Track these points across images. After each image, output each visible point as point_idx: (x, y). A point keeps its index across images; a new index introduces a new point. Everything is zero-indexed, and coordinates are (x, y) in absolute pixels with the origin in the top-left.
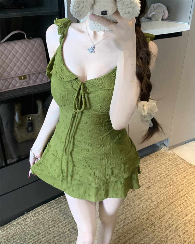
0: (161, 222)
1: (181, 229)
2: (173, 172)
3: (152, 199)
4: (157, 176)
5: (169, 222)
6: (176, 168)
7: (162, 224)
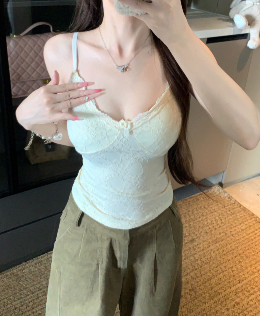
7: (205, 290)
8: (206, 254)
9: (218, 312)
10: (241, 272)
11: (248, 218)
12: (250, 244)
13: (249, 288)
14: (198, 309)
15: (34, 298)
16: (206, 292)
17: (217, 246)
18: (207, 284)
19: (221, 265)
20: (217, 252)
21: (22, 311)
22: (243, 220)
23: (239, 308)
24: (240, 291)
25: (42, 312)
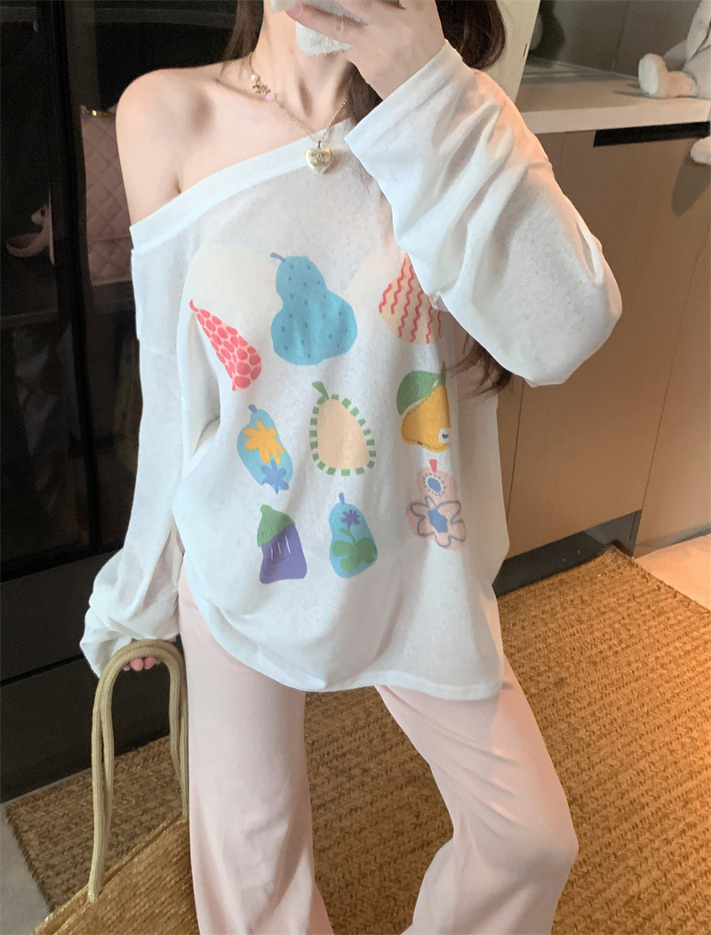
0: (605, 795)
1: (674, 819)
2: (645, 634)
3: (572, 720)
4: (589, 647)
5: (633, 795)
6: (657, 623)
7: (606, 801)
8: (600, 715)
9: (645, 850)
10: (692, 753)
11: (699, 624)
14: (591, 842)
16: (608, 804)
17: (625, 695)
18: (609, 785)
19: (641, 738)
23: (697, 838)
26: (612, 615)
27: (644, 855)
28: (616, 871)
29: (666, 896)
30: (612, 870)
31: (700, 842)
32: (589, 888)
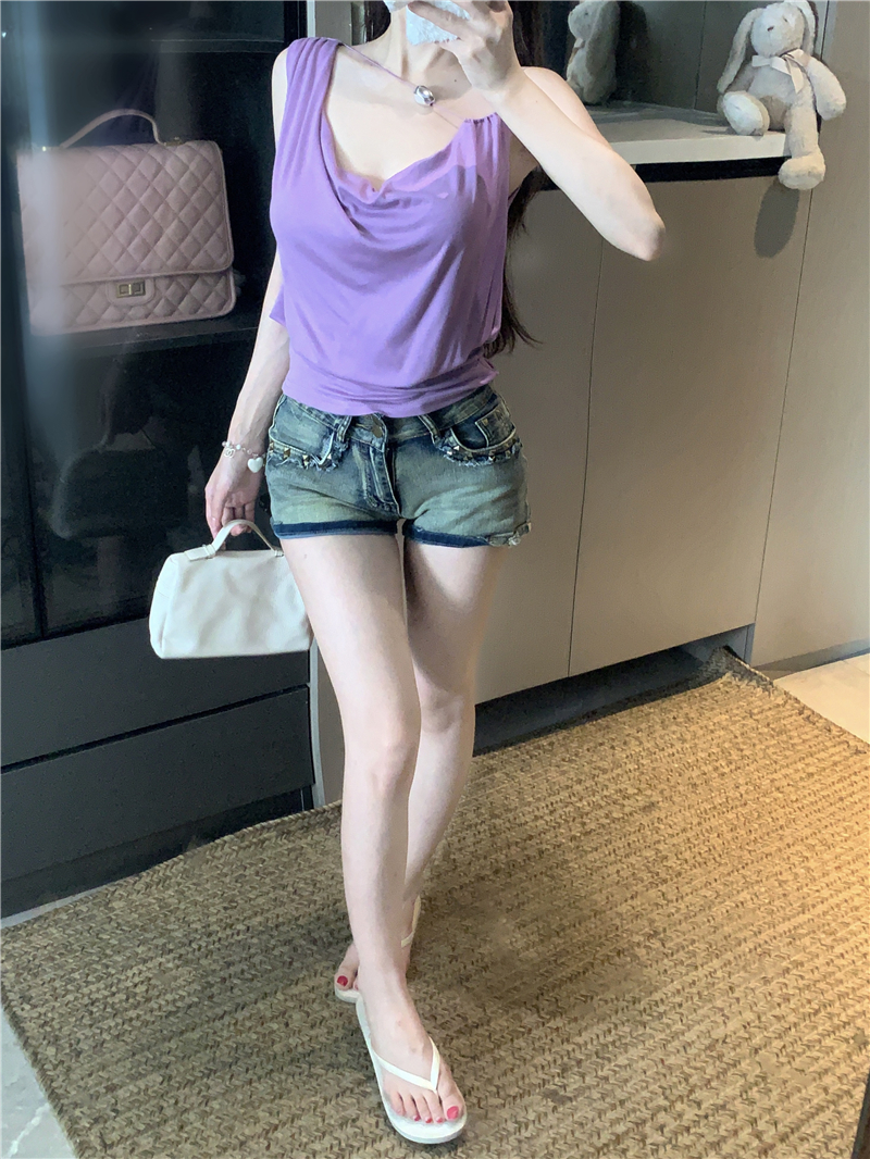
0: (693, 928)
1: (776, 956)
3: (660, 847)
4: (690, 768)
5: (727, 929)
6: (775, 743)
7: (694, 935)
8: (696, 842)
9: (737, 989)
10: (807, 885)
11: (828, 744)
12: (837, 810)
13: (833, 924)
14: (672, 981)
15: (151, 976)
16: (695, 938)
17: (729, 820)
18: (701, 918)
19: (743, 867)
20: (729, 836)
21: (113, 1008)
22: (810, 747)
23: (802, 977)
24: (805, 931)
25: (179, 1007)
26: (722, 733)
27: (736, 995)
28: (700, 1012)
29: (757, 1041)
30: (695, 1010)
31: (804, 982)
32: (663, 1031)
